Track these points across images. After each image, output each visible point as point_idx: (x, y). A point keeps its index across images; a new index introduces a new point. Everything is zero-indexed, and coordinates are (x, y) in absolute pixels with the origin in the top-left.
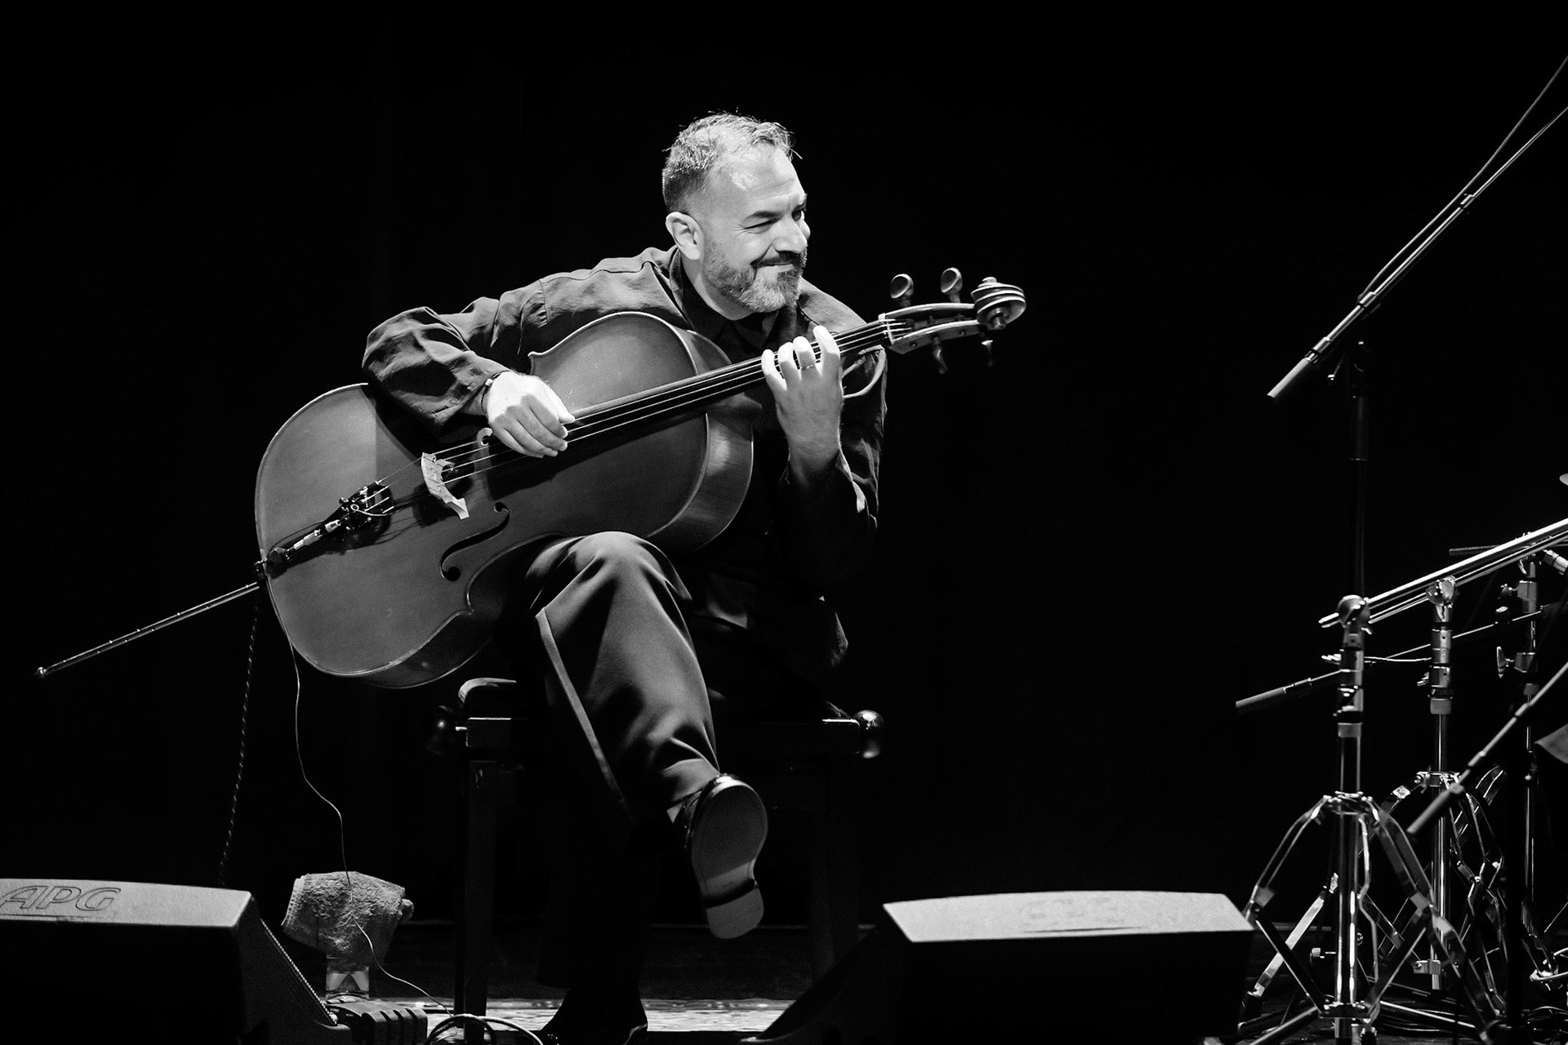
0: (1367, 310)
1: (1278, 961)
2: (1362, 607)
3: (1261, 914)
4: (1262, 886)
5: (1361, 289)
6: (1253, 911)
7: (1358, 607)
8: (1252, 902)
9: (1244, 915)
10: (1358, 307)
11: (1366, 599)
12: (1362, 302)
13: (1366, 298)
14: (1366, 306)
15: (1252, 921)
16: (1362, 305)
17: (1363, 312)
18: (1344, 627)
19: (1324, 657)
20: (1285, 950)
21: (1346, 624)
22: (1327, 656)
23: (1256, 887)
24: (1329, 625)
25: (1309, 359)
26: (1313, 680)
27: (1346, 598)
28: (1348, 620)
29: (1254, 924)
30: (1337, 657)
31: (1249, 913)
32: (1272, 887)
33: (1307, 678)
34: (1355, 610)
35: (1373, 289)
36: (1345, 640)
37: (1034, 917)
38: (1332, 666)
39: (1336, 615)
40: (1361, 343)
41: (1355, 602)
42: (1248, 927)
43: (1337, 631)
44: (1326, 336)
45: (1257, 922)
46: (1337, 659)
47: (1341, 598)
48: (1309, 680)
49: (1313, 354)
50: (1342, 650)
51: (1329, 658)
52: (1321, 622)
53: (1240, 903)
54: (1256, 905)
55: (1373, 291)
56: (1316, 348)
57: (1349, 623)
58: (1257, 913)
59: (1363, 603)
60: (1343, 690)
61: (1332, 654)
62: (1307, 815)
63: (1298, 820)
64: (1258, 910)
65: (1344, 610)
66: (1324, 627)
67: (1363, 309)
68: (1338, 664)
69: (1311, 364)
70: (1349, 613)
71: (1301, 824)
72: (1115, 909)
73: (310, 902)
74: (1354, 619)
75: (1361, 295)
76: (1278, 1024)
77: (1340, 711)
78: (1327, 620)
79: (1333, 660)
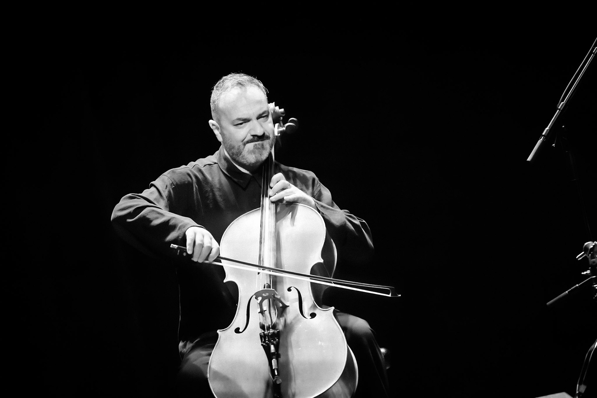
2: (594, 246)
4: (580, 384)
6: (579, 396)
7: (592, 247)
8: (577, 392)
11: (595, 242)
13: (560, 106)
14: (561, 109)
16: (559, 109)
17: (561, 112)
19: (582, 273)
21: (589, 256)
22: (584, 272)
23: (578, 385)
24: (581, 258)
25: (541, 140)
26: (579, 285)
27: (586, 244)
28: (589, 254)
30: (588, 272)
31: (577, 397)
32: (585, 384)
33: (576, 285)
34: (592, 249)
36: (590, 263)
38: (587, 276)
39: (583, 252)
40: (563, 126)
41: (590, 245)
43: (585, 259)
44: (546, 127)
46: (588, 273)
47: (584, 244)
48: (577, 285)
49: (543, 137)
50: (590, 268)
52: (577, 257)
54: (580, 393)
55: (563, 102)
56: (543, 134)
57: (590, 255)
58: (581, 397)
59: (594, 244)
60: (595, 286)
61: (586, 271)
62: (593, 346)
63: (589, 350)
64: (581, 395)
65: (586, 249)
66: (579, 259)
68: (589, 275)
69: (543, 142)
70: (589, 250)
71: (591, 352)
74: (592, 253)
75: (558, 104)
77: (596, 296)
78: (580, 256)
79: (586, 274)
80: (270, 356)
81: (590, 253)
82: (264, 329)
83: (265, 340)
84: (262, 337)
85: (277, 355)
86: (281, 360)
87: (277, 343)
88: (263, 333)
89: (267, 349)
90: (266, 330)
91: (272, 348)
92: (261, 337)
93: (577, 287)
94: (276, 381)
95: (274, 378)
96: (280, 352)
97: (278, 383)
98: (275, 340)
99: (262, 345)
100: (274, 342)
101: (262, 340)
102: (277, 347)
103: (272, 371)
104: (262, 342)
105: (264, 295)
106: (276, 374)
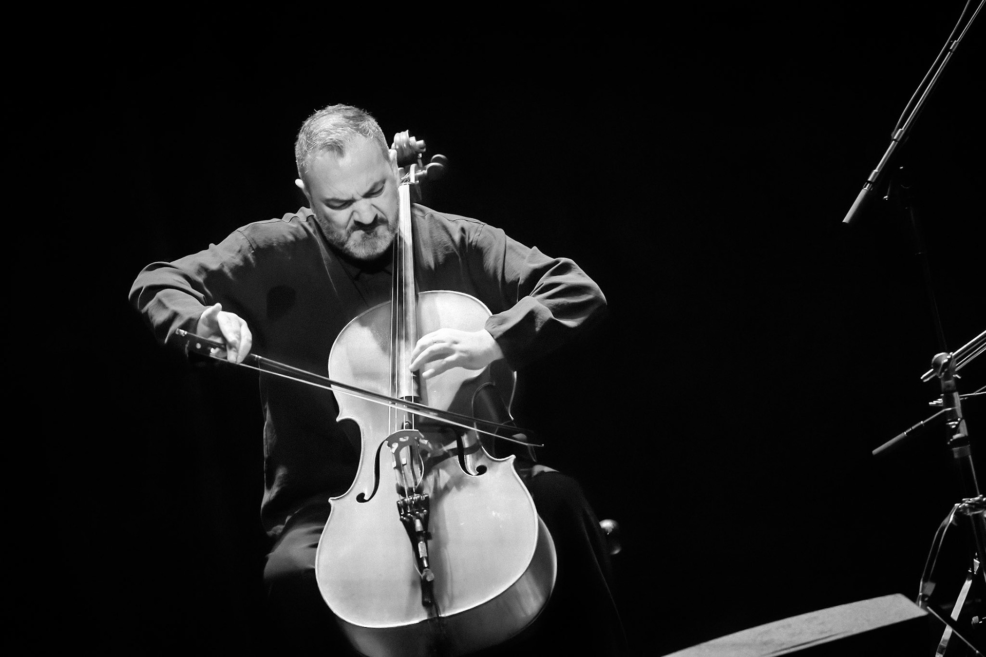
0: (901, 143)
1: (948, 631)
2: (950, 359)
3: (929, 601)
4: (925, 581)
5: (892, 129)
6: (923, 600)
7: (946, 361)
8: (921, 594)
9: (918, 605)
10: (894, 141)
11: (951, 353)
12: (895, 138)
13: (897, 134)
14: (899, 140)
15: (924, 607)
16: (895, 140)
17: (898, 145)
18: (940, 377)
19: (930, 403)
20: (951, 623)
21: (940, 374)
22: (932, 402)
23: (921, 583)
24: (928, 379)
25: (866, 188)
26: (925, 421)
27: (936, 356)
29: (927, 610)
30: (940, 401)
31: (920, 602)
32: (932, 580)
33: (920, 421)
34: (945, 364)
35: (901, 127)
36: (943, 387)
37: (765, 643)
38: (937, 408)
39: (932, 370)
40: (902, 168)
41: (944, 357)
42: (923, 613)
43: (935, 381)
44: (875, 168)
45: (928, 608)
46: (940, 402)
48: (922, 422)
49: (869, 184)
50: (942, 395)
51: (935, 403)
52: (922, 378)
53: (913, 597)
54: (924, 596)
56: (869, 179)
57: (943, 374)
58: (927, 601)
59: (949, 357)
60: (950, 423)
61: (936, 400)
62: (946, 521)
63: (940, 527)
64: (926, 599)
65: (937, 365)
66: (925, 381)
67: (897, 143)
68: (942, 405)
70: (942, 366)
71: (943, 530)
72: (823, 623)
74: (946, 370)
75: (894, 132)
77: (951, 440)
78: (926, 376)
79: (937, 404)
80: (415, 537)
81: (942, 371)
82: (404, 495)
83: (406, 512)
84: (402, 507)
85: (426, 536)
87: (425, 516)
88: (403, 500)
89: (409, 526)
90: (407, 496)
91: (418, 525)
92: (399, 508)
93: (922, 425)
94: (425, 577)
95: (422, 572)
96: (430, 530)
97: (429, 580)
98: (421, 511)
99: (401, 520)
100: (421, 515)
101: (400, 512)
102: (425, 522)
103: (419, 561)
104: (401, 515)
105: (401, 439)
106: (426, 565)
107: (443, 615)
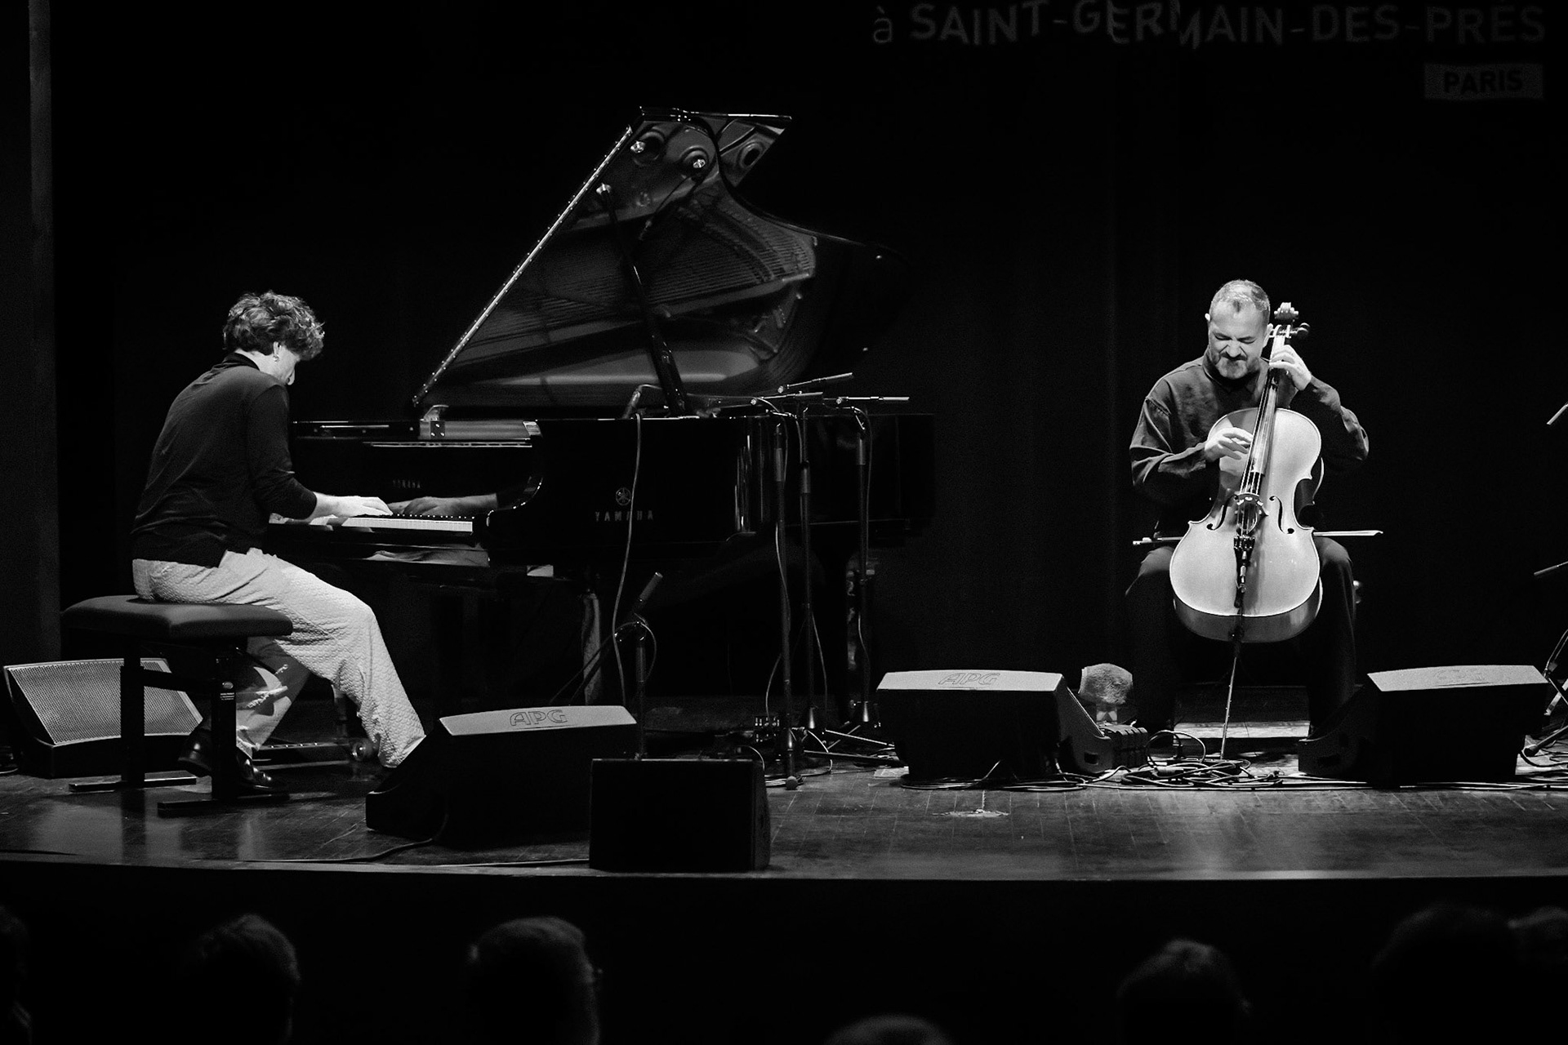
1: (1558, 696)
3: (1549, 675)
4: (1550, 661)
6: (1547, 673)
8: (1546, 669)
9: (1543, 676)
15: (1546, 678)
20: (1562, 691)
23: (1548, 662)
31: (1545, 674)
32: (1556, 662)
37: (1441, 678)
42: (1546, 682)
45: (1549, 679)
53: (1541, 671)
54: (1549, 671)
73: (1091, 682)
76: (1559, 728)
80: (1240, 563)
82: (1239, 533)
83: (1238, 546)
84: (1237, 541)
85: (1248, 563)
86: (1251, 570)
87: (1250, 550)
88: (1239, 538)
89: (1238, 553)
90: (1242, 536)
91: (1245, 554)
92: (1235, 540)
94: (1241, 589)
95: (1239, 585)
96: (1251, 560)
97: (1242, 591)
98: (1248, 547)
99: (1235, 550)
100: (1248, 549)
101: (1235, 545)
102: (1249, 554)
103: (1239, 579)
104: (1235, 547)
105: (1247, 498)
106: (1243, 581)
107: (1245, 615)
